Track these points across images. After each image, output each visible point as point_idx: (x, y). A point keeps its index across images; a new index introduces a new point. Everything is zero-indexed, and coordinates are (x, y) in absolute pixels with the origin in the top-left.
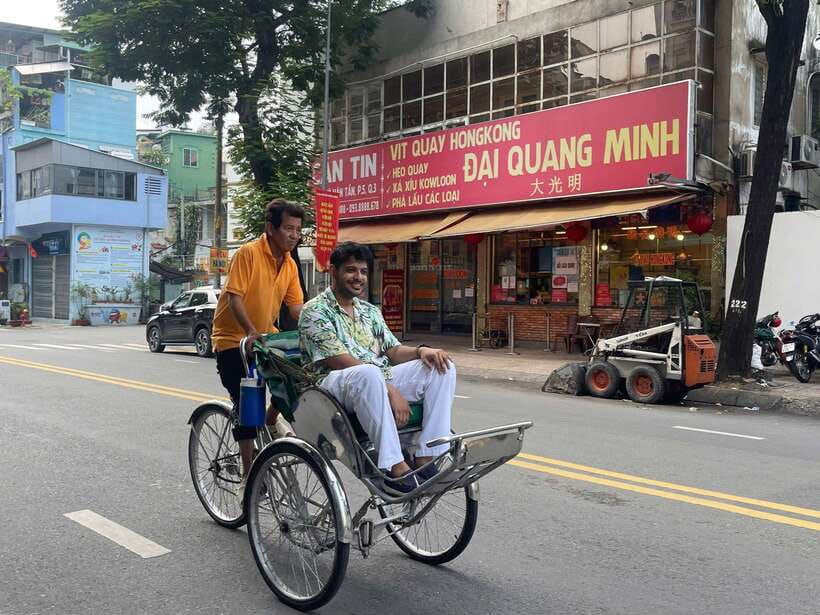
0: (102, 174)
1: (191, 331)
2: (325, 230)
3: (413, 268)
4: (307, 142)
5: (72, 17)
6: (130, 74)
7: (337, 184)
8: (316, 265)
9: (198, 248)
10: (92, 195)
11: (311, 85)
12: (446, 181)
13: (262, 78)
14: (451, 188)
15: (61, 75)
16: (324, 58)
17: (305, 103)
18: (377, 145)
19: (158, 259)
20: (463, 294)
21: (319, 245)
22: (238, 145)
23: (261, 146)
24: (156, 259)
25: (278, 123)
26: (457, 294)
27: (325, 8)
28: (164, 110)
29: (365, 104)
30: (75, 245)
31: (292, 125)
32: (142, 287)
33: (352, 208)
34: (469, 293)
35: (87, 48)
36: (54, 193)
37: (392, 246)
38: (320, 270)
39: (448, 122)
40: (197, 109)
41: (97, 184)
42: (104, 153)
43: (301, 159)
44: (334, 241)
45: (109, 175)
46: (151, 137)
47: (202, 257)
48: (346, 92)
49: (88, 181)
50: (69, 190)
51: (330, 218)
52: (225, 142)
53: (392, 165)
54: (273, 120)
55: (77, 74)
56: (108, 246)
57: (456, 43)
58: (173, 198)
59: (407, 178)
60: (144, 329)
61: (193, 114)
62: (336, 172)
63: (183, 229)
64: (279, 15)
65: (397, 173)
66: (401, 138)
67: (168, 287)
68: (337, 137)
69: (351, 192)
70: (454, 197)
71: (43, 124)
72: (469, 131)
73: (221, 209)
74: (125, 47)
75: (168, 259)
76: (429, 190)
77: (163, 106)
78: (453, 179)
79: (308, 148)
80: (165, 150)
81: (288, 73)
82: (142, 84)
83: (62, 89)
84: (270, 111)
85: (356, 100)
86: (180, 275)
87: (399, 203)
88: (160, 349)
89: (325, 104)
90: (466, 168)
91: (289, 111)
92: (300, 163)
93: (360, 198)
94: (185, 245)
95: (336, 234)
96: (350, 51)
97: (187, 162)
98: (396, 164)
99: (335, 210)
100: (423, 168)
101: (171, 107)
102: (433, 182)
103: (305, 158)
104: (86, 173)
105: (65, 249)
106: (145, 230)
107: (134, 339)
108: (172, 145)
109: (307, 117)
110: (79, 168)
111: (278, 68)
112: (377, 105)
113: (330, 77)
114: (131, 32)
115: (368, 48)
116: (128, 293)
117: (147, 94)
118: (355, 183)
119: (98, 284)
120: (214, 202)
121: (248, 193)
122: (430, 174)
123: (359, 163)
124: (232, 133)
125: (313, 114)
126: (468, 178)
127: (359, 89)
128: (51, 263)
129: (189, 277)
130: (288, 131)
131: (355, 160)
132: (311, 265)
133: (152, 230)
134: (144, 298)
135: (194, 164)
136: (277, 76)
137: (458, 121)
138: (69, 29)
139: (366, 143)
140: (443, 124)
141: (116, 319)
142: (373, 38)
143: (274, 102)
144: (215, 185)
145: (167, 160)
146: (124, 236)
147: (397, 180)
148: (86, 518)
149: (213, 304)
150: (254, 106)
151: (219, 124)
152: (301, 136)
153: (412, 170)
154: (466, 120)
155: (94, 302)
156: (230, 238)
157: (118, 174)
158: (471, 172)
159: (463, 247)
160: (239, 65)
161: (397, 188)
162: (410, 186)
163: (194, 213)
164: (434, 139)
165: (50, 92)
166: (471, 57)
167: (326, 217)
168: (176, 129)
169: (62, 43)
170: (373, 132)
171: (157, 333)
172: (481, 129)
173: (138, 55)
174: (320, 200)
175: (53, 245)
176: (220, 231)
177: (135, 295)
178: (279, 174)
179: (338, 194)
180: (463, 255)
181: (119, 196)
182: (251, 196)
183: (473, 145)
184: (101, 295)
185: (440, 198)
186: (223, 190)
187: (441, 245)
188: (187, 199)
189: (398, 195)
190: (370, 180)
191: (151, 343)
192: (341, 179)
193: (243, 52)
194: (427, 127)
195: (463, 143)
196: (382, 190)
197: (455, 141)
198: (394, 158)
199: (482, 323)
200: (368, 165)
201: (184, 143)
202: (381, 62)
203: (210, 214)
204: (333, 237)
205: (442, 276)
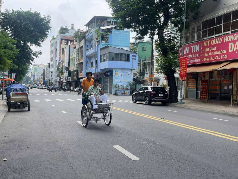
0: (121, 54)
1: (144, 97)
2: (183, 68)
3: (211, 79)
4: (178, 42)
5: (115, 13)
6: (129, 27)
7: (187, 54)
8: (180, 79)
9: (145, 74)
10: (118, 60)
11: (179, 25)
12: (222, 52)
13: (165, 24)
14: (224, 54)
15: (111, 29)
16: (184, 17)
17: (177, 31)
18: (200, 42)
19: (135, 77)
20: (228, 88)
21: (181, 73)
22: (158, 44)
23: (164, 44)
24: (134, 77)
25: (169, 37)
26: (226, 88)
27: (184, 2)
28: (138, 36)
29: (196, 29)
30: (114, 74)
31: (173, 37)
32: (130, 85)
33: (191, 61)
34: (230, 87)
35: (118, 21)
36: (109, 60)
37: (204, 73)
38: (181, 80)
39: (224, 33)
40: (146, 35)
41: (120, 57)
42: (122, 49)
43: (176, 47)
44: (186, 72)
45: (123, 55)
46: (133, 44)
47: (147, 77)
48: (190, 27)
49: (118, 57)
50: (113, 59)
51: (184, 65)
52: (154, 44)
53: (204, 48)
54: (168, 37)
55: (115, 28)
56: (122, 74)
57: (227, 8)
58: (139, 60)
59: (209, 51)
60: (131, 97)
61: (145, 37)
62: (187, 50)
63: (141, 69)
64: (170, 6)
65: (206, 50)
66: (208, 39)
67: (137, 85)
68: (187, 40)
69: (191, 56)
70: (225, 57)
71: (107, 42)
72: (231, 36)
73: (152, 63)
74: (128, 19)
75: (137, 77)
76: (217, 55)
77: (137, 35)
78: (225, 51)
79: (178, 44)
80: (137, 47)
81: (172, 22)
82: (132, 29)
83: (112, 32)
84: (167, 34)
85: (193, 29)
86: (141, 82)
87: (206, 59)
88: (135, 102)
89: (184, 31)
90: (230, 47)
91: (173, 33)
92: (175, 49)
93: (193, 58)
94: (142, 73)
95: (186, 69)
96: (191, 14)
97: (143, 50)
98: (206, 47)
99: (186, 62)
100: (214, 48)
101: (139, 35)
102: (218, 52)
103: (177, 47)
104: (117, 54)
105: (111, 75)
106: (132, 69)
107: (129, 99)
108: (139, 45)
109: (178, 35)
110: (115, 53)
111: (170, 21)
112: (200, 30)
113: (185, 22)
114: (129, 15)
115: (198, 13)
116: (127, 87)
117: (133, 32)
118: (192, 54)
119: (119, 84)
120: (150, 61)
121: (160, 58)
122: (217, 50)
123: (194, 48)
124: (156, 41)
125: (180, 34)
126: (230, 51)
127: (194, 25)
128: (108, 79)
129: (143, 82)
130: (172, 40)
131: (192, 47)
132: (178, 79)
133: (133, 69)
134: (131, 88)
135: (145, 51)
136: (169, 24)
137: (227, 33)
138: (114, 16)
139: (196, 41)
140: (222, 34)
141: (124, 94)
142: (199, 9)
143: (169, 31)
144: (151, 56)
145: (138, 50)
146: (126, 71)
147: (206, 52)
148: (118, 147)
149: (150, 90)
150: (162, 33)
151: (152, 39)
152: (176, 41)
153: (211, 49)
154: (230, 32)
155: (118, 89)
156: (155, 71)
157: (125, 54)
158: (231, 49)
159: (228, 73)
160: (159, 22)
161: (206, 55)
162: (210, 54)
163: (145, 64)
164: (219, 39)
165: (109, 33)
166: (232, 12)
167: (183, 64)
168: (140, 41)
169: (112, 20)
170: (199, 38)
171: (135, 98)
172: (235, 35)
173: (131, 21)
174: (182, 59)
175: (109, 74)
176: (152, 70)
177: (129, 87)
178: (169, 53)
179: (187, 57)
180: (228, 75)
181: (125, 60)
182: (161, 59)
183: (232, 40)
184: (120, 87)
185: (220, 57)
186: (153, 57)
187: (220, 72)
188: (143, 61)
189: (207, 57)
190: (197, 52)
191: (133, 101)
192: (188, 53)
193: (160, 18)
194: (216, 35)
195: (229, 40)
196: (201, 55)
197: (226, 39)
198: (205, 46)
199: (234, 97)
200: (197, 48)
201: (142, 45)
202: (201, 17)
203: (149, 65)
204: (185, 70)
205: (221, 82)
